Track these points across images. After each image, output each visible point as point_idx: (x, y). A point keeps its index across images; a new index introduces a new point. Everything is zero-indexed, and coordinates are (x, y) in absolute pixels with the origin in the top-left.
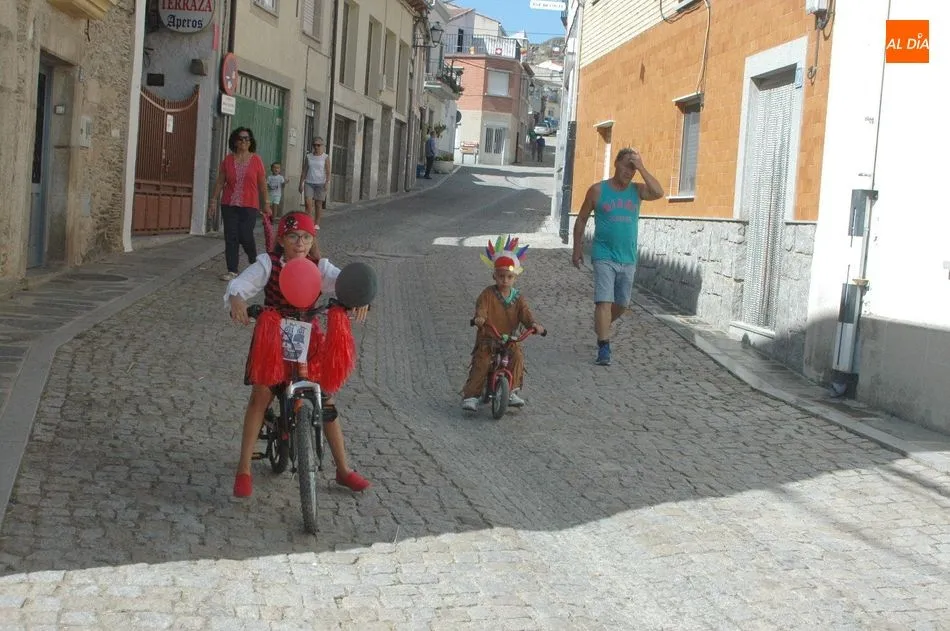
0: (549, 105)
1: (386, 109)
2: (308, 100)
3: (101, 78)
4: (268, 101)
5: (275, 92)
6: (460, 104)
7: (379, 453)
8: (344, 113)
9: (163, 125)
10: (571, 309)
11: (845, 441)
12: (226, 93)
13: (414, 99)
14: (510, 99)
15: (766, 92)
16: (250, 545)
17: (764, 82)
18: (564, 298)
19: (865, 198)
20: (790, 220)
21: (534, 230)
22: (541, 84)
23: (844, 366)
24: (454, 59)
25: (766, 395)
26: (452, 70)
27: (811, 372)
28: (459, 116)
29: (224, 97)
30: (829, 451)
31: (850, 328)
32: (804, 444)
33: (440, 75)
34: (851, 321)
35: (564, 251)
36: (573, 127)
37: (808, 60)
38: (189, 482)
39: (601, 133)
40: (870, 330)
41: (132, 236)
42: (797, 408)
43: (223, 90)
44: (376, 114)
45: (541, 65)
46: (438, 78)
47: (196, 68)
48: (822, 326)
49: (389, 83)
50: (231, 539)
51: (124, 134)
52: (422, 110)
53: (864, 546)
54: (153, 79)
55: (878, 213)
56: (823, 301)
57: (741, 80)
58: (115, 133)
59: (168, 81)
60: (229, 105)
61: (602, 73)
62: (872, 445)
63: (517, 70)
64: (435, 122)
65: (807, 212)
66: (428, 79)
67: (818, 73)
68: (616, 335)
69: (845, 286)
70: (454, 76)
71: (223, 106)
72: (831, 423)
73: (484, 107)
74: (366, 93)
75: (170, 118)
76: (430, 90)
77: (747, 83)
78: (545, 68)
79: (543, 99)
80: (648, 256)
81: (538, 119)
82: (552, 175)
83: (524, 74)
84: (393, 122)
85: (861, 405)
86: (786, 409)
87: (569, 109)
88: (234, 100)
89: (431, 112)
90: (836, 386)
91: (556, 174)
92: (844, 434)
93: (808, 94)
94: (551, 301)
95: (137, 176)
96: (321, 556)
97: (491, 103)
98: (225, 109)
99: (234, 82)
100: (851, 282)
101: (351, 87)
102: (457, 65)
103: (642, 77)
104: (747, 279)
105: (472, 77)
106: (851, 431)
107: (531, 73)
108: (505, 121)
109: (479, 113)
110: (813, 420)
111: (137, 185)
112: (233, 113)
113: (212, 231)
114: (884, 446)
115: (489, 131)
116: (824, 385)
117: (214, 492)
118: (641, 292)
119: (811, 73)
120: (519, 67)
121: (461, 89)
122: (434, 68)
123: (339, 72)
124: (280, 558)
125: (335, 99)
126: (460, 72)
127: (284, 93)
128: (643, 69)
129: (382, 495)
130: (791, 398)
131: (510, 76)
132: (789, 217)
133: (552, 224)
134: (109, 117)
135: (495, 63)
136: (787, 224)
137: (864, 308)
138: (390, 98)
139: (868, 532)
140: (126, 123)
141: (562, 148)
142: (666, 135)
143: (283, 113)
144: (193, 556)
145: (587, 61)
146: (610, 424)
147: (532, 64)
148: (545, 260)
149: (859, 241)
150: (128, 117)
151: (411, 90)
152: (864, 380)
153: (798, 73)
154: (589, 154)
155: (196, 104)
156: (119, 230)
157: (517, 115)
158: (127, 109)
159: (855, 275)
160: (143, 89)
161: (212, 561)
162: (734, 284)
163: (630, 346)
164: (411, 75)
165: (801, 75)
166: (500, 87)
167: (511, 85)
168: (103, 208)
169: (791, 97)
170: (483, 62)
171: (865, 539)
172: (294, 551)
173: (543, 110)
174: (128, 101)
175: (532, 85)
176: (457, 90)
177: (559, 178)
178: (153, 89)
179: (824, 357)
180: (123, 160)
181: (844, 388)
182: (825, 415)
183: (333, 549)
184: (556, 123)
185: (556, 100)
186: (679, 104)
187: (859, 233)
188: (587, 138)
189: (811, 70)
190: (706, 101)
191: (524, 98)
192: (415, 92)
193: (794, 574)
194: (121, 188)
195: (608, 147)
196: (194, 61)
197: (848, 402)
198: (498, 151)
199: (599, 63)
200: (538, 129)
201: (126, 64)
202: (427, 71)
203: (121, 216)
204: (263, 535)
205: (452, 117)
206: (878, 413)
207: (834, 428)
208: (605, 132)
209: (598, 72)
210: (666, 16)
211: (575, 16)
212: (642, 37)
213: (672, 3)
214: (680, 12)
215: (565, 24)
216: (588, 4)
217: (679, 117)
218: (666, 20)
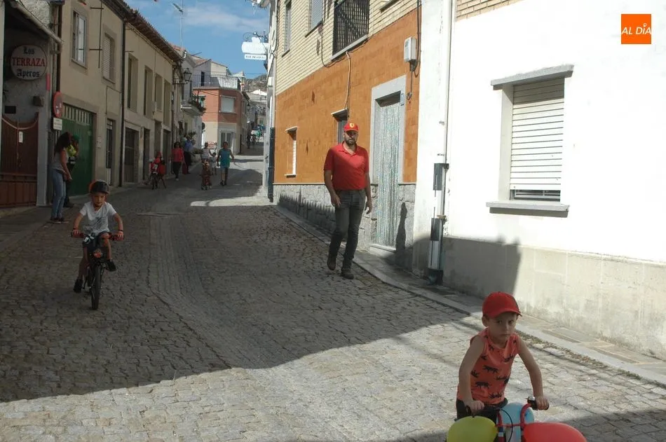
0: (260, 117)
1: (158, 124)
2: (108, 119)
4: (83, 121)
5: (87, 116)
6: (204, 118)
7: (162, 330)
8: (130, 126)
9: (17, 138)
10: (275, 242)
11: (436, 309)
12: (56, 116)
13: (175, 116)
14: (235, 114)
15: (385, 108)
16: (88, 385)
17: (385, 101)
18: (271, 235)
19: (441, 169)
20: (401, 182)
21: (253, 195)
22: (254, 104)
23: (434, 265)
24: (199, 90)
25: (389, 285)
26: (198, 97)
27: (417, 271)
28: (203, 126)
29: (55, 119)
30: (426, 315)
31: (437, 244)
32: (413, 312)
33: (191, 101)
34: (437, 240)
35: (271, 206)
36: (273, 131)
37: (407, 90)
38: (48, 353)
39: (290, 135)
40: (450, 244)
42: (408, 292)
43: (54, 115)
44: (151, 126)
45: (254, 92)
46: (190, 103)
47: (36, 102)
48: (422, 243)
49: (159, 107)
50: (77, 384)
52: (180, 124)
53: (444, 366)
54: (9, 110)
55: (450, 177)
56: (419, 228)
57: (370, 102)
59: (18, 110)
60: (58, 124)
61: (289, 98)
62: (451, 310)
63: (238, 97)
64: (188, 131)
65: (411, 176)
66: (183, 103)
67: (413, 96)
68: (303, 255)
69: (433, 219)
70: (200, 101)
71: (54, 125)
72: (428, 299)
73: (219, 120)
74: (145, 114)
75: (21, 134)
76: (184, 110)
77: (373, 102)
78: (256, 94)
79: (256, 114)
80: (321, 206)
81: (253, 126)
82: (262, 161)
83: (243, 98)
84: (162, 131)
85: (445, 288)
86: (401, 292)
87: (271, 121)
88: (61, 120)
89: (186, 124)
90: (430, 277)
91: (265, 160)
92: (435, 305)
93: (408, 109)
94: (264, 237)
96: (130, 389)
97: (223, 117)
98: (55, 127)
99: (61, 110)
100: (436, 217)
101: (135, 111)
102: (201, 94)
103: (313, 100)
104: (379, 219)
105: (210, 101)
106: (438, 303)
107: (247, 98)
108: (233, 128)
109: (216, 124)
110: (417, 298)
111: (1, 176)
112: (61, 129)
114: (457, 310)
115: (223, 135)
116: (425, 278)
117: (63, 357)
118: (317, 229)
119: (409, 96)
120: (240, 94)
121: (205, 109)
122: (187, 96)
123: (127, 100)
124: (106, 392)
125: (125, 118)
126: (203, 99)
127: (93, 115)
128: (313, 96)
129: (165, 354)
130: (405, 286)
131: (235, 101)
132: (400, 180)
133: (264, 190)
135: (225, 93)
136: (400, 185)
137: (445, 232)
138: (159, 117)
139: (446, 358)
141: (267, 143)
143: (92, 127)
144: (54, 394)
145: (280, 91)
146: (299, 307)
147: (248, 92)
148: (260, 212)
149: (439, 193)
151: (173, 111)
152: (446, 274)
153: (402, 96)
154: (284, 146)
155: (37, 124)
157: (240, 124)
159: (438, 213)
160: (3, 116)
161: (65, 396)
162: (371, 221)
163: (311, 261)
164: (173, 101)
165: (403, 97)
166: (229, 107)
167: (235, 105)
169: (397, 110)
170: (217, 92)
171: (445, 362)
172: (114, 388)
173: (256, 119)
175: (249, 105)
176: (202, 110)
177: (267, 162)
178: (8, 115)
179: (424, 261)
181: (435, 279)
182: (424, 295)
183: (137, 385)
184: (264, 128)
185: (264, 114)
186: (334, 115)
187: (439, 189)
188: (282, 138)
189: (409, 94)
190: (350, 114)
191: (244, 113)
192: (175, 112)
193: (404, 383)
195: (295, 143)
196: (35, 97)
197: (438, 287)
199: (287, 92)
200: (253, 132)
202: (183, 98)
204: (95, 380)
205: (199, 127)
206: (455, 292)
207: (429, 302)
208: (293, 134)
209: (287, 98)
210: (325, 64)
211: (272, 64)
212: (312, 76)
213: (329, 56)
214: (333, 61)
215: (267, 68)
216: (279, 57)
217: (335, 123)
218: (325, 66)
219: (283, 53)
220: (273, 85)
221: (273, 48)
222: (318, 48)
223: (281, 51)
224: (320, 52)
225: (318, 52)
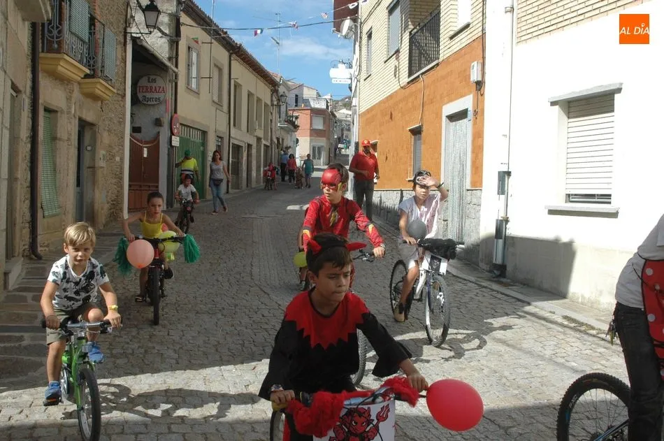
0: (345, 133)
1: (259, 139)
2: (217, 136)
3: (109, 131)
4: (197, 138)
5: (199, 133)
6: (298, 134)
7: (263, 316)
8: (236, 142)
9: (142, 154)
11: (500, 299)
12: (174, 135)
13: (273, 133)
14: (325, 131)
15: (454, 123)
16: (201, 362)
17: (454, 118)
19: (504, 176)
20: (469, 188)
22: (341, 121)
23: (499, 261)
24: (294, 110)
25: (460, 278)
26: (292, 116)
27: (483, 265)
28: (297, 140)
29: (173, 137)
30: (491, 304)
31: (501, 242)
32: (479, 301)
34: (501, 238)
36: (357, 144)
37: (474, 107)
38: (168, 335)
40: (511, 242)
41: (129, 212)
42: (476, 284)
43: (172, 134)
44: (253, 142)
45: (341, 111)
46: (286, 121)
47: (158, 123)
48: (487, 241)
49: (260, 126)
50: (192, 361)
51: (122, 159)
52: (278, 139)
53: (508, 349)
54: (135, 130)
55: (511, 183)
56: (487, 228)
57: (441, 118)
58: (118, 159)
59: (143, 130)
60: (176, 141)
61: (370, 116)
62: (514, 300)
63: (327, 115)
64: (285, 145)
65: (477, 183)
66: (280, 122)
67: (479, 113)
69: (497, 220)
70: (294, 120)
72: (493, 290)
73: (311, 136)
74: (248, 131)
75: (145, 150)
76: (281, 128)
77: (444, 118)
78: (342, 113)
79: (342, 130)
81: (340, 140)
83: (331, 117)
84: (262, 146)
85: (509, 281)
86: (470, 284)
87: (355, 136)
88: (178, 138)
89: (283, 140)
90: (495, 271)
92: (500, 296)
93: (475, 124)
95: (130, 181)
96: (236, 366)
97: (315, 133)
98: (174, 143)
99: (178, 129)
100: (500, 218)
101: (240, 129)
102: (296, 114)
103: (391, 118)
104: (450, 219)
105: (303, 120)
106: (503, 294)
107: (335, 116)
108: (322, 142)
109: (308, 138)
110: (484, 289)
111: (130, 186)
112: (178, 145)
113: (170, 208)
114: (519, 300)
115: (314, 149)
116: (490, 271)
117: (181, 338)
119: (476, 113)
120: (328, 113)
121: (298, 127)
122: (283, 115)
123: (233, 121)
124: (216, 368)
125: (231, 135)
126: (297, 118)
127: (204, 133)
128: (391, 114)
129: (266, 337)
130: (473, 279)
131: (324, 119)
132: (468, 185)
134: (114, 151)
135: (316, 112)
136: (468, 190)
137: (507, 231)
138: (260, 133)
139: (510, 342)
140: (123, 153)
142: (405, 147)
143: (204, 143)
144: (173, 369)
145: (363, 110)
146: (381, 297)
147: (335, 111)
149: (503, 197)
150: (123, 150)
151: (271, 128)
152: (509, 269)
153: (469, 113)
155: (159, 142)
156: (121, 210)
157: (328, 139)
158: (123, 146)
159: (502, 214)
160: (131, 135)
161: (183, 371)
162: (443, 222)
163: (391, 257)
164: (271, 120)
165: (470, 114)
166: (319, 124)
167: (324, 123)
168: (113, 199)
169: (466, 125)
170: (309, 111)
171: (508, 345)
172: (223, 365)
173: (342, 135)
174: (123, 142)
175: (336, 122)
176: (296, 127)
178: (135, 134)
179: (489, 256)
180: (122, 173)
181: (500, 273)
182: (489, 287)
183: (242, 363)
184: (349, 142)
185: (349, 130)
186: (410, 130)
187: (503, 193)
189: (475, 111)
190: (424, 128)
191: (331, 129)
192: (274, 129)
193: (472, 364)
194: (122, 187)
196: (157, 119)
197: (503, 280)
198: (319, 158)
199: (369, 111)
200: (340, 146)
201: (122, 122)
202: (280, 118)
203: (122, 202)
204: (207, 358)
205: (294, 141)
206: (517, 284)
207: (494, 293)
209: (369, 116)
210: (402, 86)
211: (356, 87)
212: (391, 96)
213: (405, 79)
214: (408, 83)
215: (351, 91)
216: (362, 80)
217: (411, 137)
218: (402, 88)
219: (365, 77)
220: (357, 105)
221: (357, 73)
222: (395, 73)
223: (364, 75)
224: (397, 76)
225: (395, 76)
